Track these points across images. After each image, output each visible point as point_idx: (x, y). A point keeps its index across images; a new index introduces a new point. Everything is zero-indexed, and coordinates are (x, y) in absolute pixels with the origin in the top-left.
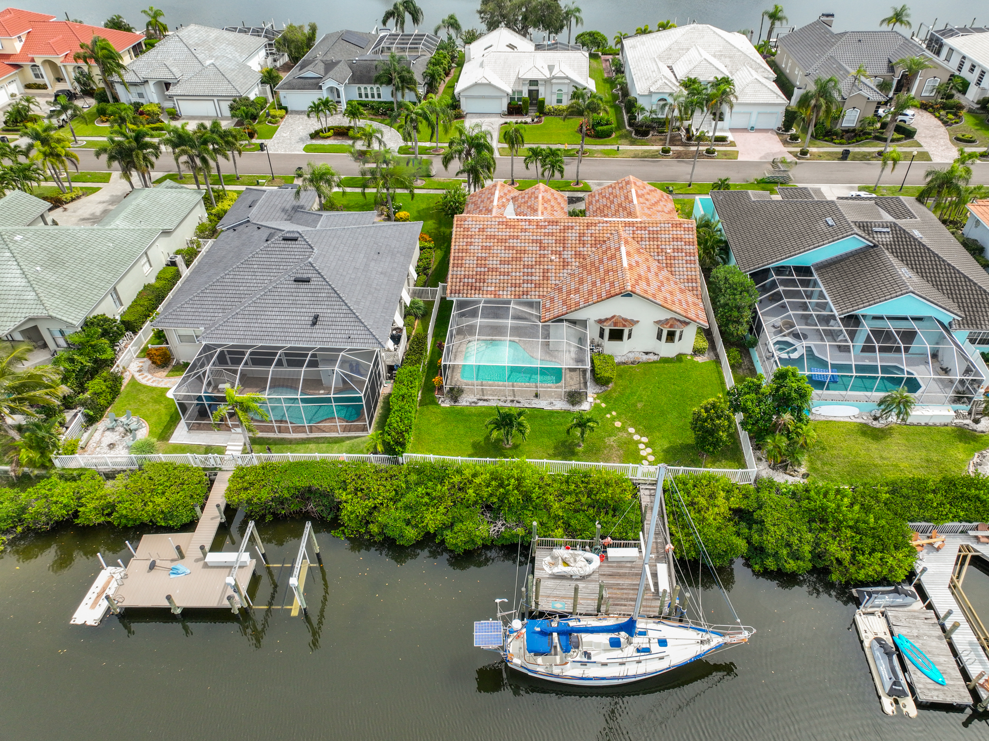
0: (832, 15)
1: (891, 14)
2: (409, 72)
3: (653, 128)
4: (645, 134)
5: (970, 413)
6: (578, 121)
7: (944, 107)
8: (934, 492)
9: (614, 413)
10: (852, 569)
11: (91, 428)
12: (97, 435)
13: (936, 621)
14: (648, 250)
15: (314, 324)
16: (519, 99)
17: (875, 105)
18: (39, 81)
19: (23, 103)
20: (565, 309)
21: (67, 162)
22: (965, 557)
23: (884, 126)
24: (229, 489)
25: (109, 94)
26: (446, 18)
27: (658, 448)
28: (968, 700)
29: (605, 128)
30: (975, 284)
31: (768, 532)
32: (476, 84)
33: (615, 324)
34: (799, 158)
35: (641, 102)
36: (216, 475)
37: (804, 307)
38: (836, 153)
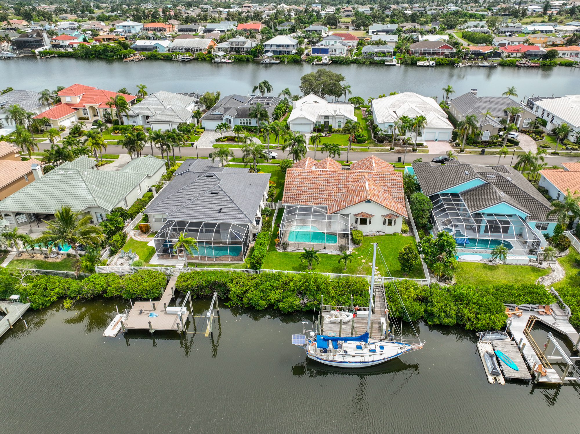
0: (476, 90)
1: (507, 90)
2: (266, 111)
3: (386, 139)
4: (382, 141)
5: (537, 260)
6: (347, 136)
7: (534, 132)
8: (516, 290)
9: (362, 256)
10: (475, 322)
11: (112, 258)
12: (115, 260)
13: (516, 345)
14: (379, 184)
15: (220, 212)
16: (319, 125)
17: (498, 130)
18: (86, 116)
19: (79, 124)
20: (338, 208)
21: (102, 148)
22: (532, 321)
23: (503, 140)
24: (178, 281)
25: (119, 121)
26: (284, 90)
27: (383, 272)
28: (529, 377)
29: (362, 138)
30: (537, 201)
31: (435, 305)
32: (298, 118)
33: (363, 216)
34: (459, 153)
35: (380, 127)
36: (170, 278)
37: (457, 215)
38: (479, 151)
